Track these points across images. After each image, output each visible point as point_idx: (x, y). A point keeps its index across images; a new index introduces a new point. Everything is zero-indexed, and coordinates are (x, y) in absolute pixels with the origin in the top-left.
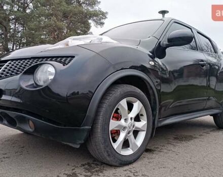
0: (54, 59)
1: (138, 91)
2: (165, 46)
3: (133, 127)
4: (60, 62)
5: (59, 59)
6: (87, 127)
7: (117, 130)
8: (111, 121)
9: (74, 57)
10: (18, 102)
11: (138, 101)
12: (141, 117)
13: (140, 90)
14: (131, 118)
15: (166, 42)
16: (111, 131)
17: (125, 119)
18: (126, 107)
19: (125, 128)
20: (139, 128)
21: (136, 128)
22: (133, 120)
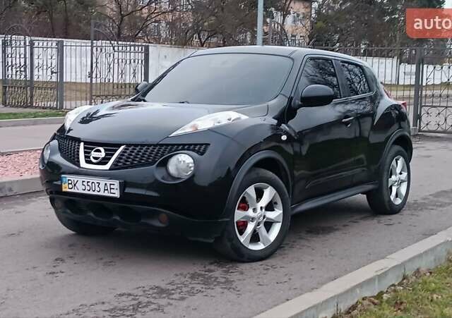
1: (270, 174)
3: (264, 218)
4: (194, 151)
6: (226, 219)
7: (243, 222)
8: (236, 211)
9: (208, 144)
11: (270, 187)
12: (274, 205)
13: (271, 173)
14: (261, 208)
16: (237, 222)
17: (254, 209)
18: (254, 195)
19: (253, 219)
20: (271, 219)
21: (267, 218)
22: (263, 210)
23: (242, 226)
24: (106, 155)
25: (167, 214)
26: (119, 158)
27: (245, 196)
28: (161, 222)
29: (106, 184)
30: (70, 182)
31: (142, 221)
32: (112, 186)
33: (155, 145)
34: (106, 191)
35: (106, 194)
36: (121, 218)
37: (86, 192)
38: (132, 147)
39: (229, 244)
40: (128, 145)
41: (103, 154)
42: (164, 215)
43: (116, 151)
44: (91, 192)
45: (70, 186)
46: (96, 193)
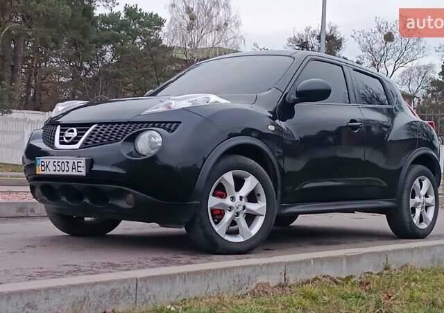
0: (156, 125)
2: (291, 102)
3: (244, 210)
4: (164, 128)
5: (162, 125)
6: (195, 202)
7: (220, 210)
8: (211, 196)
9: (180, 122)
11: (251, 177)
12: (258, 197)
13: (253, 161)
14: (241, 198)
15: (294, 97)
16: (211, 210)
17: (232, 197)
18: (232, 182)
19: (230, 208)
20: (253, 211)
21: (248, 210)
22: (243, 200)
23: (218, 214)
24: (78, 134)
25: (133, 194)
26: (90, 136)
27: (222, 182)
28: (128, 203)
29: (74, 163)
30: (43, 164)
31: (110, 202)
32: (79, 165)
33: (126, 123)
34: (74, 170)
35: (75, 173)
36: (90, 201)
37: (57, 173)
38: (103, 125)
39: (200, 231)
40: (100, 124)
41: (75, 134)
42: (131, 196)
43: (87, 130)
44: (61, 173)
45: (43, 168)
46: (65, 173)
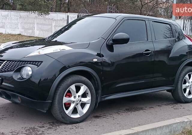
0: (31, 63)
3: (80, 102)
5: (34, 63)
6: (49, 101)
7: (69, 103)
8: (64, 98)
9: (42, 62)
10: (12, 87)
11: (84, 86)
12: (87, 95)
13: (85, 78)
14: (79, 96)
16: (65, 104)
17: (75, 97)
18: (74, 89)
19: (74, 102)
20: (85, 102)
21: (82, 101)
22: (80, 97)
27: (70, 89)
28: (19, 100)
33: (18, 61)
